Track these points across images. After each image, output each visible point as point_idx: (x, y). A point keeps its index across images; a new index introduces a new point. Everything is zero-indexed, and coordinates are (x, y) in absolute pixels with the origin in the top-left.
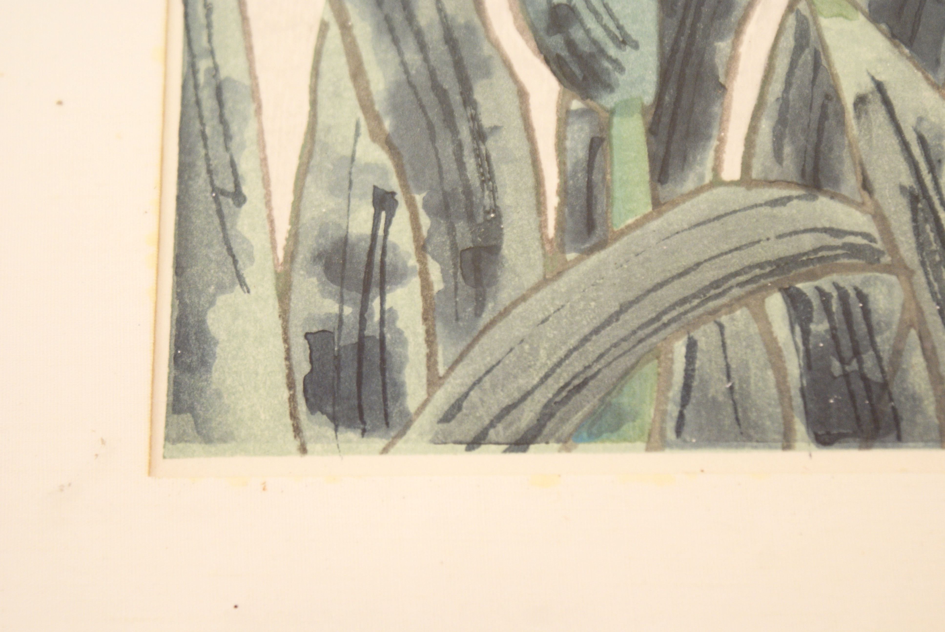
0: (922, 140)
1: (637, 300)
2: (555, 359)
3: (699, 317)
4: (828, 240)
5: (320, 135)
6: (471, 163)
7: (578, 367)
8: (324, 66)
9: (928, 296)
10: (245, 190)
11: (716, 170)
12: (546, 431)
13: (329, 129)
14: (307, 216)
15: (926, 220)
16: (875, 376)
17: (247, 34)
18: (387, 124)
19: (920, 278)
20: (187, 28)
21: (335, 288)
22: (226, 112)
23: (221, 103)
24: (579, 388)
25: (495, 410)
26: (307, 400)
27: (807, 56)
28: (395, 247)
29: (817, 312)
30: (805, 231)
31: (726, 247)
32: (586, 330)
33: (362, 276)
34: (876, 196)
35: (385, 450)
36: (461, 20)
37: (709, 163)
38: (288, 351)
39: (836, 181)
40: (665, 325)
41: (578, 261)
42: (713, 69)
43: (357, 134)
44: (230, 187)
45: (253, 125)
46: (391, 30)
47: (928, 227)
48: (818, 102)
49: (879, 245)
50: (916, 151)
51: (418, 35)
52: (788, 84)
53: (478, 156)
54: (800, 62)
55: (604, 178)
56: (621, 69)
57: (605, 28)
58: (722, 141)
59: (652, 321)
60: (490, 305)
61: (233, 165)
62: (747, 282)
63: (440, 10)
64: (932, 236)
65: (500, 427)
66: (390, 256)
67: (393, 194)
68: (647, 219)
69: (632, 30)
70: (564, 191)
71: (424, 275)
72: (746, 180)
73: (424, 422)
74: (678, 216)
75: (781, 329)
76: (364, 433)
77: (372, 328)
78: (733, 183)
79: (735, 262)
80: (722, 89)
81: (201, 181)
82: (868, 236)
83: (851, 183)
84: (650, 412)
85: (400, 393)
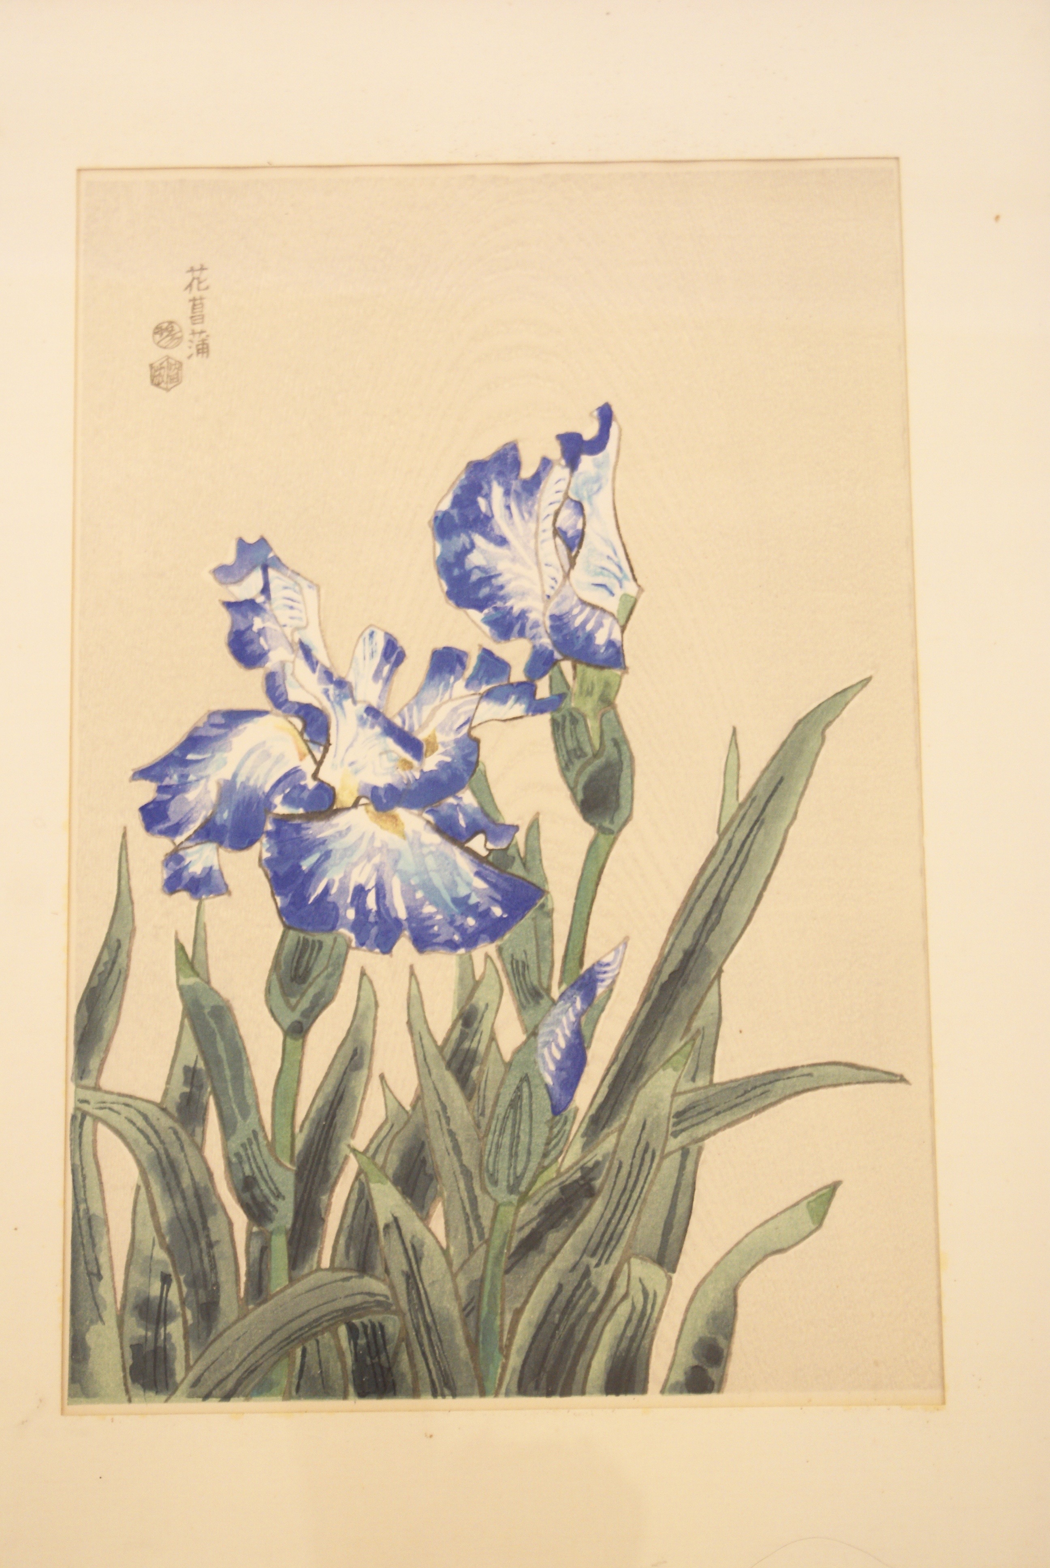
0: (413, 1247)
1: (281, 1328)
2: (242, 1357)
3: (308, 1337)
4: (368, 1298)
5: (137, 1244)
6: (206, 1260)
7: (253, 1361)
8: (138, 1208)
9: (411, 1327)
10: (102, 1272)
11: (319, 1262)
12: (238, 1392)
13: (140, 1242)
14: (131, 1286)
15: (413, 1288)
16: (386, 1365)
17: (102, 1191)
18: (168, 1239)
19: (408, 1319)
20: (74, 1188)
21: (143, 1322)
22: (93, 1231)
23: (90, 1228)
24: (253, 1371)
25: (216, 1381)
26: (131, 1378)
27: (363, 1203)
28: (171, 1302)
29: (361, 1335)
30: (358, 1294)
31: (321, 1302)
32: (257, 1343)
33: (156, 1317)
34: (391, 1276)
35: (166, 1401)
36: (202, 1185)
37: (316, 1259)
38: (123, 1354)
39: (373, 1268)
40: (293, 1341)
41: (254, 1309)
42: (319, 1210)
43: (154, 1245)
44: (95, 1271)
45: (105, 1240)
46: (170, 1190)
47: (413, 1292)
48: (367, 1227)
49: (391, 1301)
50: (411, 1253)
51: (183, 1192)
52: (354, 1218)
53: (209, 1256)
54: (360, 1207)
55: (267, 1267)
56: (276, 1211)
57: (270, 1189)
58: (322, 1249)
59: (287, 1339)
60: (214, 1331)
61: (96, 1260)
62: (332, 1319)
63: (193, 1179)
64: (415, 1296)
65: (218, 1390)
66: (168, 1307)
67: (170, 1275)
68: (286, 1288)
69: (282, 1189)
70: (248, 1274)
71: (184, 1316)
72: (332, 1268)
73: (184, 1388)
74: (300, 1287)
75: (345, 1343)
76: (157, 1393)
77: (160, 1343)
78: (326, 1270)
79: (325, 1309)
80: (323, 1221)
81: (82, 1268)
82: (386, 1296)
83: (379, 1270)
84: (284, 1382)
85: (173, 1374)
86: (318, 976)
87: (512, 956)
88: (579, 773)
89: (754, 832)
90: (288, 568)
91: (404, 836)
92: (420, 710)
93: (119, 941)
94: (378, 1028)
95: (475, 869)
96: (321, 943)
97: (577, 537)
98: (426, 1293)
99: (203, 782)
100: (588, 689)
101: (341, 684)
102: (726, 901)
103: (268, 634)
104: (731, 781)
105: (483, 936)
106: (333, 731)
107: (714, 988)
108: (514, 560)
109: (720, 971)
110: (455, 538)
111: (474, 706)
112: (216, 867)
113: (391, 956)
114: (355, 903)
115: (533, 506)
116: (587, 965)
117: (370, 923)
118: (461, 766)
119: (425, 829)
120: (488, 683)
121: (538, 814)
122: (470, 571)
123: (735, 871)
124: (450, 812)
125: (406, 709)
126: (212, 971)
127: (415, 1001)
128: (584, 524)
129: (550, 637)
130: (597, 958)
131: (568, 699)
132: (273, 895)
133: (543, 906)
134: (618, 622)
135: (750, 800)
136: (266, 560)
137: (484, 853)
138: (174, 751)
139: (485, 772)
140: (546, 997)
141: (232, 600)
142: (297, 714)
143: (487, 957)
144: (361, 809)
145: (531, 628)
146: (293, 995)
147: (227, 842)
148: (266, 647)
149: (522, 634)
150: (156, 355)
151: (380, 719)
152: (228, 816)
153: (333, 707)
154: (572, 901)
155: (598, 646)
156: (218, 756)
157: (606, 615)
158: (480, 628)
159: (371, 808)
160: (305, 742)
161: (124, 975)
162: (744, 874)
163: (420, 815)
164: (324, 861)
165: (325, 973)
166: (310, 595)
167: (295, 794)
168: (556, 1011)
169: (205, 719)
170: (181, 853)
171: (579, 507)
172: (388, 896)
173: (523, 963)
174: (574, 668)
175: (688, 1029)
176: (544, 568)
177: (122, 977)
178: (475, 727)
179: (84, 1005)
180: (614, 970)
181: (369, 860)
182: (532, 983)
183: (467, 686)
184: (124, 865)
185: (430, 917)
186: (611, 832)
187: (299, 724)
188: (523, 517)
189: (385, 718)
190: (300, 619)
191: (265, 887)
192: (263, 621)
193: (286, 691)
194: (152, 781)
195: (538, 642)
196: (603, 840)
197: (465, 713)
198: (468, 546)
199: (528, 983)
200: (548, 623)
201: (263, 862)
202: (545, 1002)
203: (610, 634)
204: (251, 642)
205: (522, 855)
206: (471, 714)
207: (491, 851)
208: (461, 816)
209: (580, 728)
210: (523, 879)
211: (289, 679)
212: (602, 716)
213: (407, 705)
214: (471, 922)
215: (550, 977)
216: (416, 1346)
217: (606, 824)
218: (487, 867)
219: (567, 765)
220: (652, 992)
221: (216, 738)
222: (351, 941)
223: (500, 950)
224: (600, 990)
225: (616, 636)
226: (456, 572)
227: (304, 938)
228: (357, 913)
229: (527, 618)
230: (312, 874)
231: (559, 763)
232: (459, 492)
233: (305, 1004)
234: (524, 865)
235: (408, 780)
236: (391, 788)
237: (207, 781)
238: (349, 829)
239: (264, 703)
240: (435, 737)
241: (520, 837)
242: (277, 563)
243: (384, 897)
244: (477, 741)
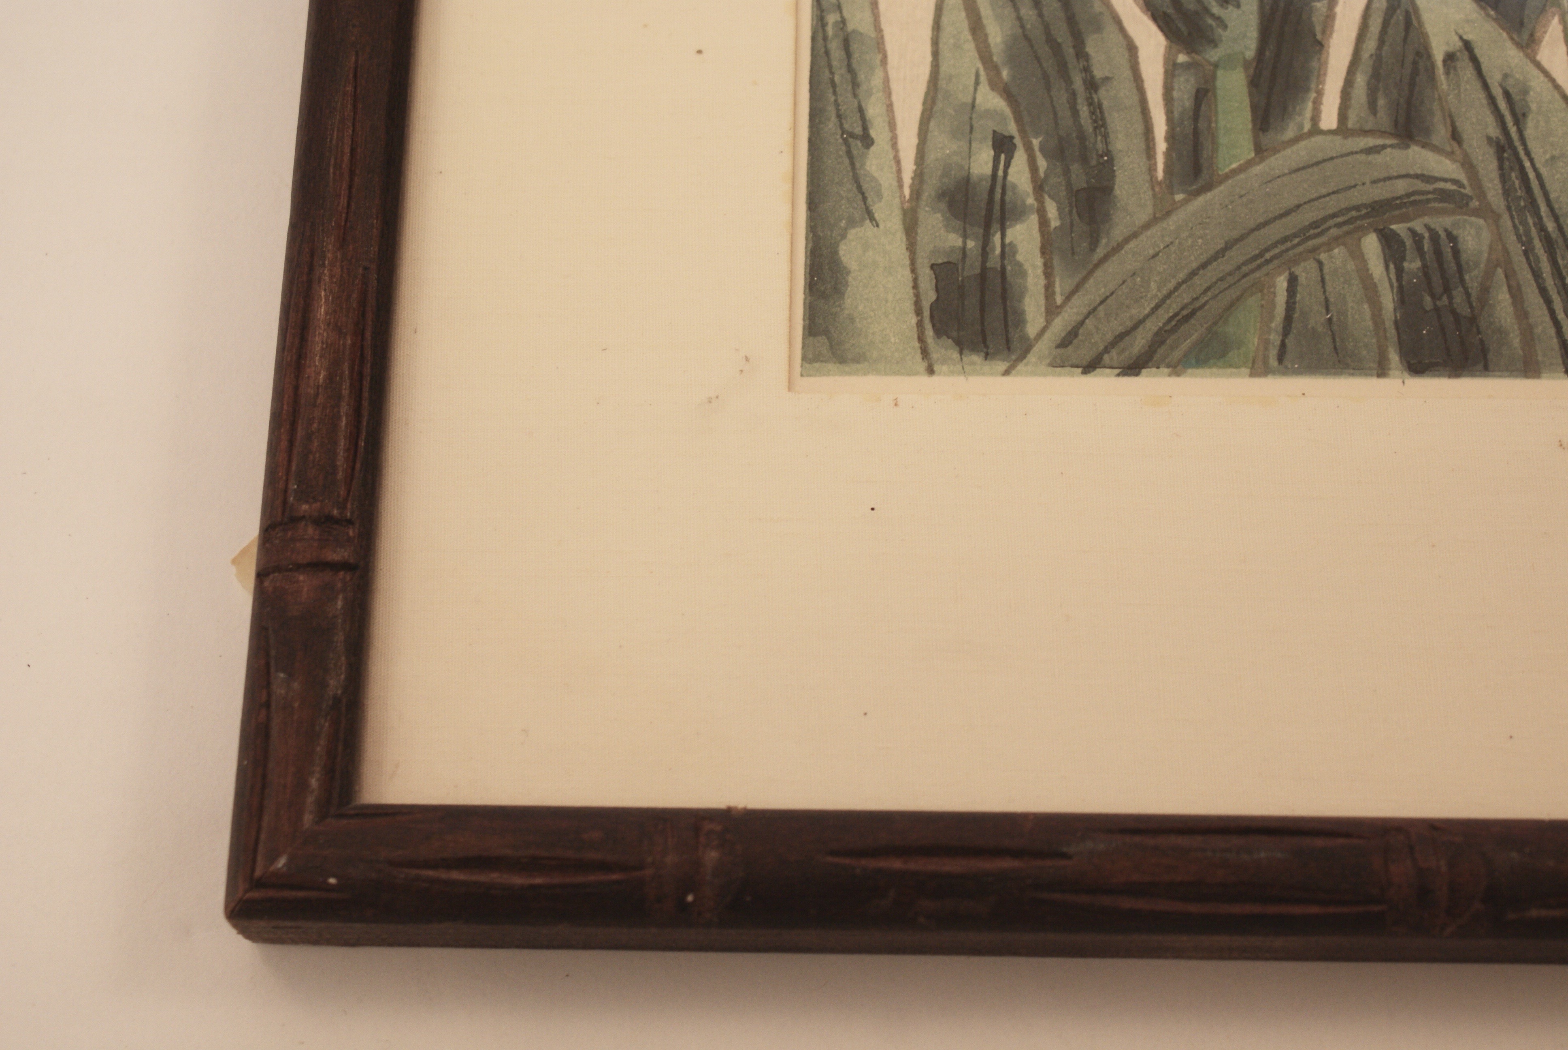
0: (1507, 95)
1: (1242, 238)
2: (1165, 291)
3: (1301, 254)
4: (1420, 185)
5: (942, 83)
6: (1084, 110)
7: (1186, 299)
8: (945, 20)
9: (1513, 238)
10: (873, 133)
11: (1315, 119)
12: (1157, 357)
13: (950, 78)
14: (931, 157)
15: (1512, 169)
16: (1465, 311)
18: (1005, 74)
19: (1506, 221)
21: (958, 223)
22: (854, 62)
23: (848, 54)
24: (1187, 318)
25: (1109, 337)
26: (934, 326)
27: (1399, 16)
28: (1014, 187)
29: (1410, 252)
30: (1399, 177)
31: (1324, 191)
32: (1194, 265)
33: (983, 213)
34: (1465, 146)
35: (1007, 373)
37: (1308, 113)
38: (915, 281)
39: (1427, 131)
40: (1268, 262)
41: (1185, 202)
42: (1312, 28)
43: (977, 83)
44: (858, 130)
45: (879, 74)
47: (1513, 175)
48: (1410, 58)
49: (1468, 191)
50: (1502, 105)
52: (1381, 42)
53: (1090, 104)
54: (1393, 21)
55: (1209, 127)
56: (1225, 27)
58: (1320, 93)
59: (1255, 259)
60: (1104, 241)
61: (861, 110)
62: (1345, 223)
64: (1517, 182)
65: (1114, 352)
66: (1009, 194)
67: (1012, 138)
68: (1249, 164)
70: (1171, 137)
71: (1042, 212)
72: (1343, 129)
73: (1043, 347)
74: (1277, 163)
75: (1376, 267)
76: (987, 356)
77: (994, 260)
78: (1330, 132)
79: (1333, 204)
80: (1320, 46)
81: (831, 125)
82: (1455, 182)
83: (1441, 134)
84: (1254, 341)
85: (1020, 320)
98: (1539, 176)
216: (1525, 275)
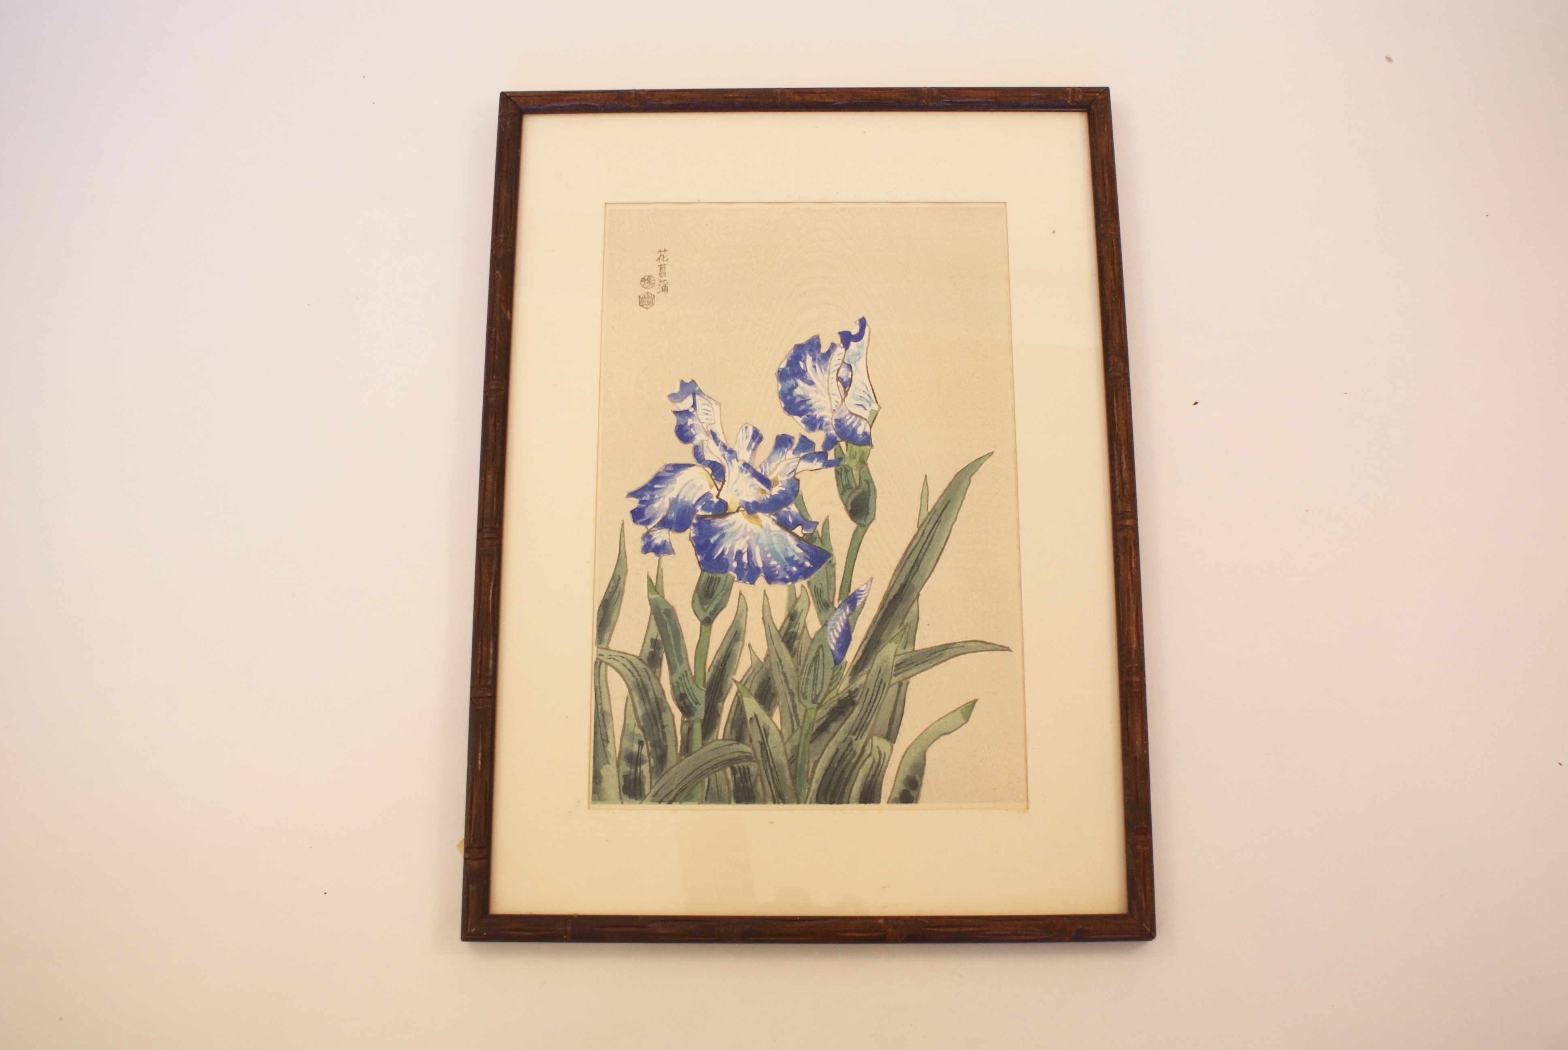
0: (764, 729)
1: (697, 768)
2: (678, 782)
3: (711, 772)
4: (741, 754)
5: (626, 726)
6: (661, 734)
7: (683, 784)
8: (627, 708)
9: (763, 768)
10: (609, 740)
11: (717, 736)
12: (676, 799)
13: (628, 724)
14: (624, 746)
15: (764, 749)
16: (750, 787)
17: (610, 699)
18: (642, 724)
19: (761, 764)
20: (596, 697)
21: (629, 764)
22: (605, 719)
23: (604, 717)
24: (684, 789)
25: (665, 794)
26: (623, 791)
27: (739, 707)
28: (643, 754)
29: (738, 772)
30: (737, 752)
31: (718, 755)
32: (685, 775)
33: (635, 761)
34: (753, 743)
35: (640, 803)
36: (659, 697)
37: (715, 735)
38: (619, 779)
39: (744, 739)
40: (704, 774)
41: (684, 759)
42: (718, 710)
43: (635, 726)
44: (606, 739)
45: (611, 723)
46: (643, 700)
47: (764, 751)
48: (741, 719)
49: (753, 756)
50: (763, 732)
51: (649, 700)
52: (735, 714)
53: (662, 732)
54: (738, 709)
55: (691, 738)
56: (696, 711)
57: (693, 700)
58: (719, 729)
59: (700, 774)
60: (664, 769)
61: (606, 733)
62: (723, 764)
63: (655, 694)
64: (765, 753)
65: (666, 798)
66: (642, 756)
67: (643, 742)
68: (701, 748)
69: (699, 700)
70: (682, 741)
71: (650, 762)
72: (724, 739)
73: (649, 797)
74: (708, 748)
75: (730, 776)
76: (636, 799)
77: (638, 775)
78: (721, 740)
79: (720, 759)
80: (719, 716)
81: (599, 737)
82: (750, 753)
83: (747, 740)
84: (699, 795)
85: (644, 790)
86: (718, 595)
87: (815, 586)
88: (849, 497)
89: (936, 527)
90: (705, 395)
91: (761, 526)
92: (770, 466)
93: (619, 576)
94: (748, 621)
95: (797, 543)
96: (720, 579)
97: (848, 381)
98: (770, 752)
99: (662, 499)
100: (853, 456)
101: (731, 451)
102: (921, 561)
103: (695, 427)
104: (924, 502)
105: (800, 576)
106: (727, 475)
107: (915, 604)
108: (817, 392)
109: (918, 595)
110: (788, 381)
111: (797, 463)
112: (668, 541)
113: (755, 585)
114: (737, 559)
115: (827, 366)
116: (852, 591)
117: (745, 569)
118: (790, 492)
119: (772, 523)
120: (804, 452)
121: (828, 516)
122: (796, 397)
123: (926, 546)
124: (784, 515)
125: (763, 464)
126: (665, 591)
127: (766, 608)
128: (852, 375)
129: (835, 430)
130: (857, 588)
131: (843, 460)
132: (696, 554)
133: (830, 562)
134: (868, 423)
135: (933, 511)
136: (695, 391)
137: (801, 535)
138: (648, 483)
139: (802, 495)
140: (831, 606)
141: (678, 410)
142: (709, 466)
143: (802, 586)
144: (740, 513)
145: (826, 425)
146: (705, 604)
147: (674, 528)
148: (694, 433)
149: (821, 428)
150: (642, 292)
151: (750, 469)
152: (675, 515)
153: (727, 463)
154: (845, 559)
155: (859, 434)
156: (670, 486)
157: (863, 420)
158: (800, 425)
159: (745, 513)
160: (713, 479)
161: (621, 593)
162: (930, 547)
163: (770, 516)
164: (722, 538)
165: (722, 593)
166: (716, 408)
167: (707, 505)
168: (836, 614)
169: (664, 468)
170: (651, 533)
171: (850, 367)
172: (753, 556)
173: (820, 589)
174: (847, 445)
175: (902, 623)
176: (832, 395)
177: (621, 594)
178: (797, 473)
179: (602, 608)
180: (865, 594)
181: (744, 538)
182: (824, 599)
183: (793, 453)
184: (622, 539)
185: (774, 566)
186: (864, 526)
187: (710, 471)
188: (822, 372)
189: (753, 468)
190: (711, 420)
191: (692, 551)
192: (693, 421)
193: (704, 455)
194: (636, 498)
195: (829, 432)
196: (861, 530)
197: (792, 466)
198: (794, 385)
199: (823, 600)
200: (834, 423)
201: (692, 539)
202: (831, 609)
203: (865, 429)
204: (687, 430)
205: (820, 536)
206: (795, 467)
207: (804, 534)
208: (790, 517)
209: (850, 475)
210: (821, 548)
211: (705, 448)
212: (860, 469)
213: (764, 462)
214: (794, 569)
215: (834, 597)
216: (765, 778)
217: (862, 522)
218: (803, 542)
219: (843, 492)
220: (885, 604)
221: (669, 477)
222: (734, 578)
223: (809, 583)
224: (859, 604)
225: (868, 430)
226: (788, 398)
227: (712, 576)
228: (738, 564)
229: (824, 421)
230: (716, 545)
231: (839, 491)
232: (790, 359)
233: (711, 608)
234: (821, 541)
235: (764, 499)
236: (755, 503)
237: (664, 498)
238: (734, 523)
239: (692, 460)
240: (777, 478)
241: (819, 528)
242: (700, 392)
243: (751, 556)
244: (798, 480)
